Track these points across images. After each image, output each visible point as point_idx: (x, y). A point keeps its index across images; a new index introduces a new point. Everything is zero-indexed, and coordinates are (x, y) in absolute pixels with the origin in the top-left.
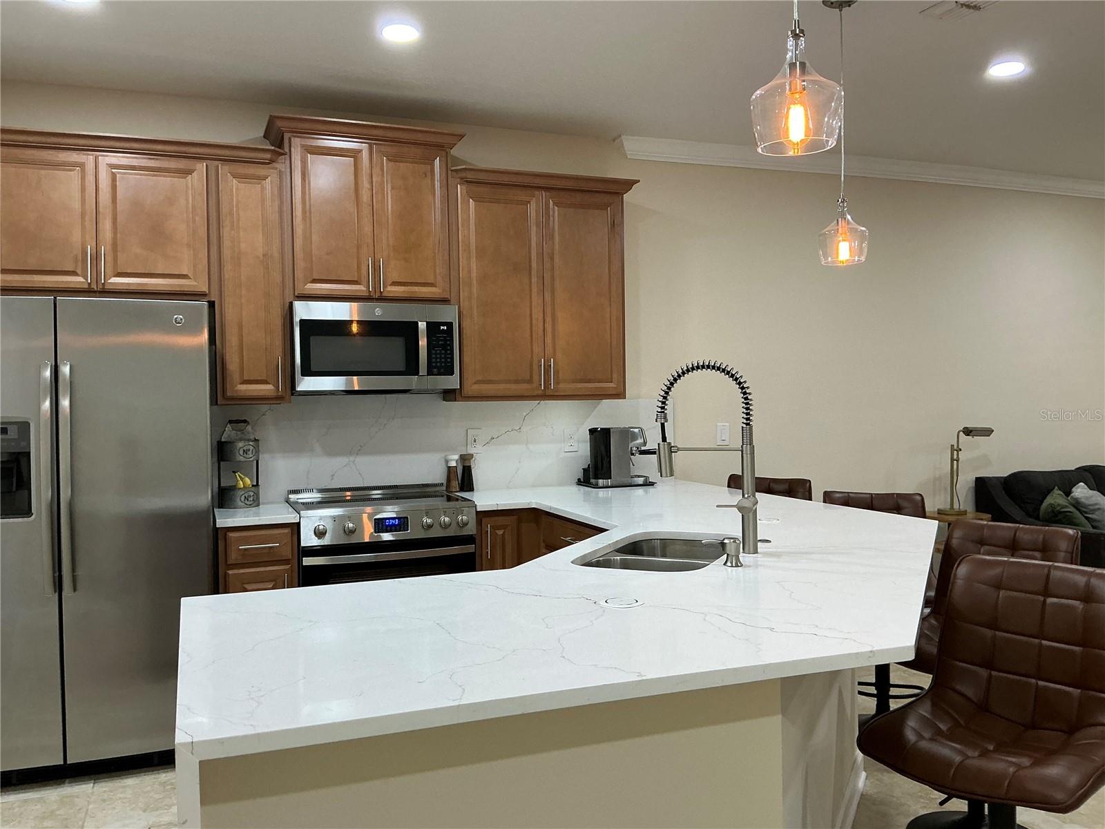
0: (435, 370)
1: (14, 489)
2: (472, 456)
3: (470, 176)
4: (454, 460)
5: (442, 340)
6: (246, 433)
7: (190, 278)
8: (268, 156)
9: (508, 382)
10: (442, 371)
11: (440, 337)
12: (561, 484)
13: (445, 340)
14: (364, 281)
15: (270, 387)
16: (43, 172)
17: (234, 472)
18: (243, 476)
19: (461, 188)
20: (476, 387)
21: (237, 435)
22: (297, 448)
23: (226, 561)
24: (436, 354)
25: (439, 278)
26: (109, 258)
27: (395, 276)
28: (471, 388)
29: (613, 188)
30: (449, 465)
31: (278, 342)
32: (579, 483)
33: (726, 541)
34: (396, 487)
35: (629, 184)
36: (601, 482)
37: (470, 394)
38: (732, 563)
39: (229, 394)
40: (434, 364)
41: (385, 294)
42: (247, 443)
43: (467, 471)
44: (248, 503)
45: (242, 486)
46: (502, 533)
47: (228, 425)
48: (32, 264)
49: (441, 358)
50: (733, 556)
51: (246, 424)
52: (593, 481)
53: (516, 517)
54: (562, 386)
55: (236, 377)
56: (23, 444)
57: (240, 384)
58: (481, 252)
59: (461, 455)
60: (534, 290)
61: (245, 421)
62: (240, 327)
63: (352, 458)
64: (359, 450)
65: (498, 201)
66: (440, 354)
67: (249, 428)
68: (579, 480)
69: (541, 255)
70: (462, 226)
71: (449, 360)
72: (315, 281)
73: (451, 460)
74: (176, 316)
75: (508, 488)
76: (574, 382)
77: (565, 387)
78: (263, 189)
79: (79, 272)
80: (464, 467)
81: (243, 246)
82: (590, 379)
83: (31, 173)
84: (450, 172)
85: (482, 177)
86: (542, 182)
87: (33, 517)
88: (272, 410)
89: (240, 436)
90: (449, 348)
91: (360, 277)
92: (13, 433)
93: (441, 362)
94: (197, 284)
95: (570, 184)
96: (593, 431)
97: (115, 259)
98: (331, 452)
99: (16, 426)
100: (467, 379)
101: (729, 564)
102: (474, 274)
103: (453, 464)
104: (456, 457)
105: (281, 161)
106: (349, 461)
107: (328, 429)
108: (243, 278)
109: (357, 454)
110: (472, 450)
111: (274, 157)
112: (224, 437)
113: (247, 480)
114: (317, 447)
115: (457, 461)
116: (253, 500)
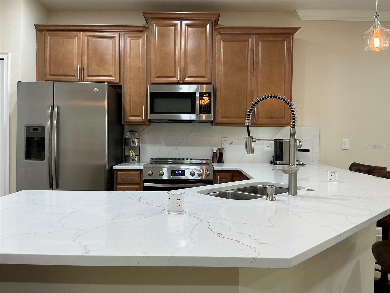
0: (203, 112)
1: (41, 150)
2: (223, 148)
3: (222, 30)
4: (215, 150)
6: (135, 136)
8: (141, 29)
9: (235, 118)
10: (206, 112)
12: (263, 162)
14: (176, 76)
15: (141, 118)
16: (65, 40)
17: (129, 150)
18: (132, 152)
19: (218, 36)
20: (221, 119)
21: (132, 136)
22: (156, 142)
23: (117, 182)
25: (207, 74)
26: (86, 70)
27: (189, 74)
28: (219, 119)
29: (289, 32)
30: (213, 152)
31: (144, 100)
32: (272, 162)
33: (267, 187)
34: (191, 159)
35: (297, 29)
36: (278, 162)
37: (219, 122)
38: (270, 198)
39: (126, 120)
40: (202, 110)
41: (185, 82)
42: (134, 139)
43: (221, 155)
44: (134, 162)
45: (132, 155)
46: (225, 180)
47: (129, 132)
48: (61, 72)
50: (270, 195)
52: (275, 162)
53: (231, 174)
54: (260, 120)
55: (128, 114)
56: (43, 134)
57: (130, 117)
58: (226, 63)
59: (219, 148)
60: (249, 78)
61: (135, 131)
62: (130, 95)
63: (176, 147)
64: (178, 144)
65: (233, 41)
67: (137, 134)
68: (271, 161)
69: (252, 63)
70: (218, 52)
71: (209, 108)
72: (158, 77)
73: (214, 150)
74: (96, 88)
75: (239, 163)
76: (266, 118)
77: (261, 121)
78: (139, 42)
79: (76, 75)
80: (220, 153)
81: (132, 64)
82: (273, 117)
83: (61, 40)
84: (213, 30)
85: (227, 31)
86: (254, 31)
87: (45, 160)
88: (147, 128)
89: (133, 137)
92: (39, 130)
94: (115, 79)
95: (267, 31)
97: (88, 70)
98: (168, 145)
99: (40, 128)
100: (217, 116)
101: (268, 199)
102: (222, 72)
103: (215, 151)
104: (216, 149)
105: (148, 30)
106: (175, 149)
107: (167, 135)
108: (132, 77)
109: (178, 146)
110: (223, 146)
111: (144, 29)
112: (127, 137)
113: (134, 153)
114: (163, 142)
115: (217, 150)
116: (136, 161)
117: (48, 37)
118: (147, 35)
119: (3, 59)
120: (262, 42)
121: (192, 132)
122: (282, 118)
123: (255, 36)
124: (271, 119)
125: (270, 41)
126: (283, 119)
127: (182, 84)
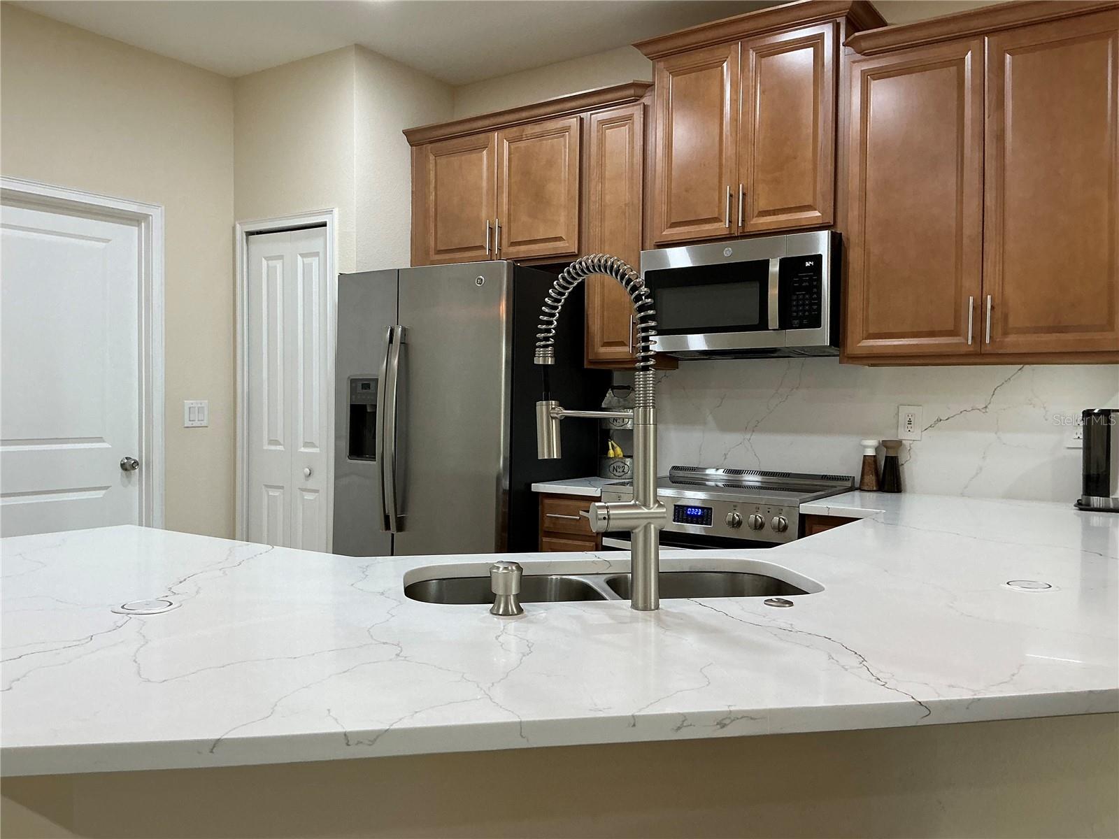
0: (796, 322)
2: (902, 443)
4: (872, 446)
5: (806, 281)
7: (564, 240)
8: (631, 92)
10: (802, 321)
11: (803, 276)
13: (811, 280)
14: (724, 216)
15: (627, 349)
16: (464, 157)
18: (614, 445)
20: (866, 343)
21: (619, 402)
22: (688, 419)
24: (798, 300)
25: (819, 197)
26: (505, 230)
27: (762, 204)
28: (858, 344)
30: (864, 454)
34: (788, 475)
40: (795, 314)
43: (893, 465)
44: (617, 474)
45: (612, 456)
47: (610, 391)
48: (456, 242)
49: (804, 305)
51: (629, 391)
55: (597, 339)
57: (602, 346)
59: (884, 441)
62: (603, 287)
63: (748, 436)
64: (753, 426)
66: (804, 299)
69: (979, 136)
71: (815, 307)
72: (674, 225)
73: (866, 447)
75: (962, 495)
76: (1037, 330)
77: (1014, 341)
80: (887, 457)
81: (608, 198)
87: (376, 460)
88: (667, 377)
89: (622, 403)
90: (815, 290)
91: (720, 214)
92: (372, 387)
93: (804, 311)
94: (569, 245)
96: (1087, 414)
97: (509, 230)
98: (726, 426)
99: (374, 383)
103: (871, 452)
104: (874, 443)
105: (649, 94)
106: (744, 439)
107: (722, 399)
108: (607, 233)
109: (753, 431)
110: (904, 435)
111: (640, 92)
112: (605, 404)
113: (619, 450)
114: (710, 418)
115: (877, 449)
116: (623, 471)
117: (432, 157)
118: (647, 105)
119: (324, 225)
120: (1016, 56)
121: (797, 388)
122: (1102, 329)
123: (986, 38)
124: (1054, 336)
125: (1050, 45)
126: (1109, 335)
127: (741, 236)
